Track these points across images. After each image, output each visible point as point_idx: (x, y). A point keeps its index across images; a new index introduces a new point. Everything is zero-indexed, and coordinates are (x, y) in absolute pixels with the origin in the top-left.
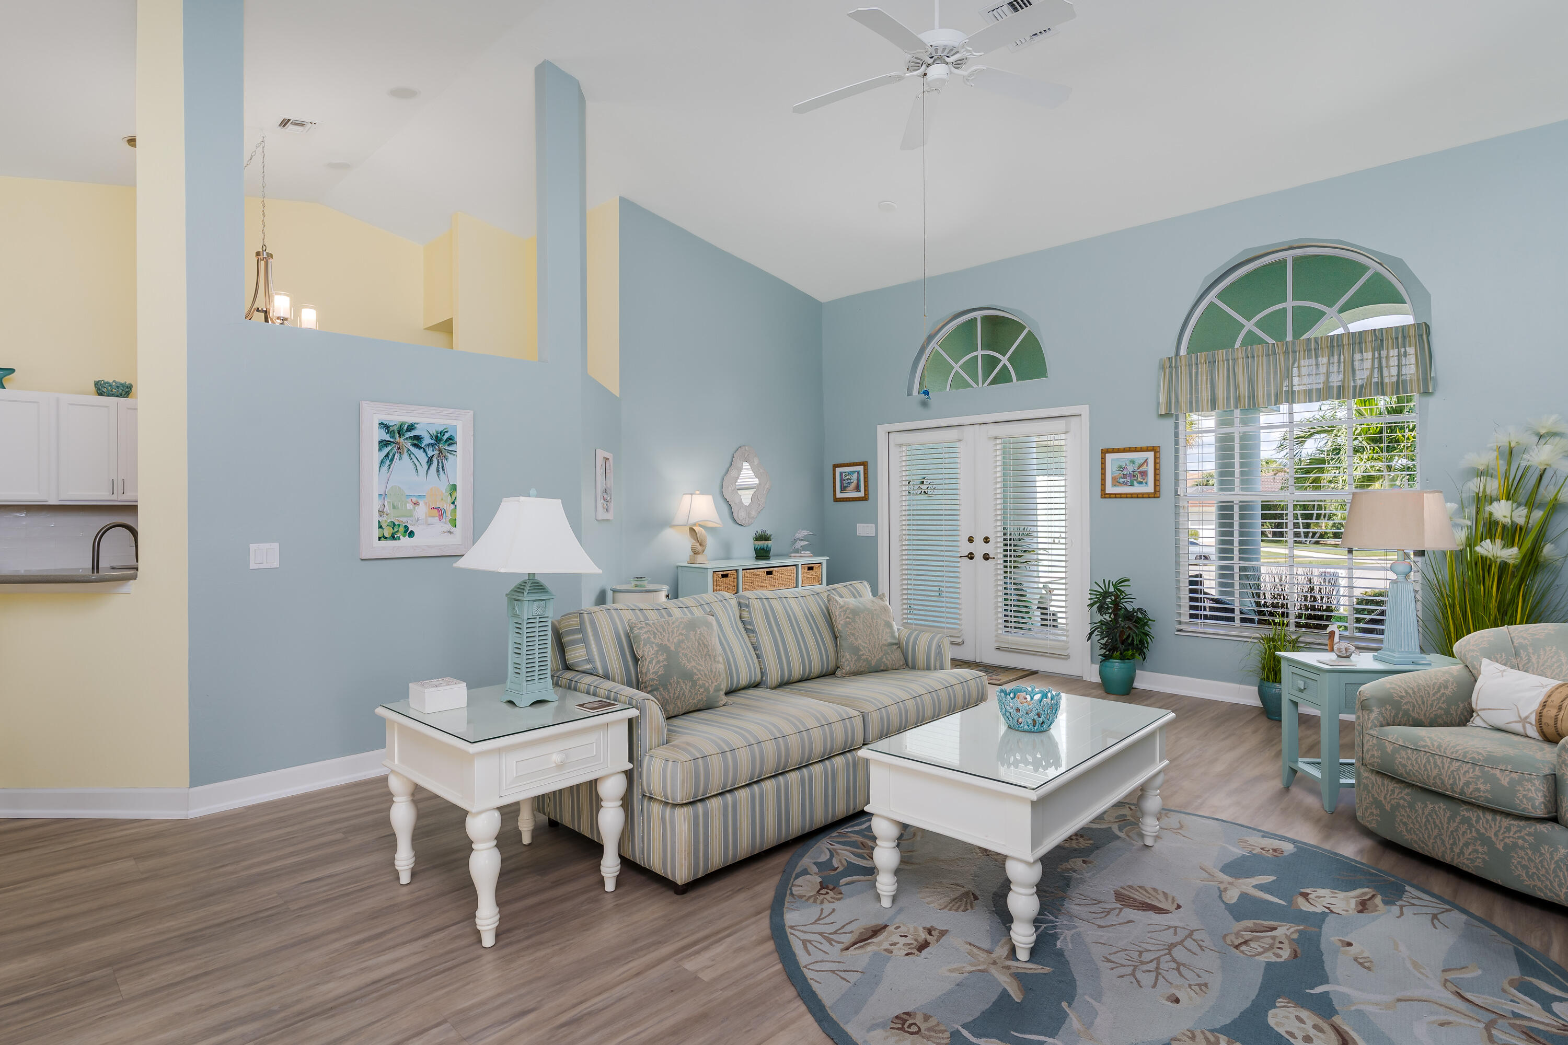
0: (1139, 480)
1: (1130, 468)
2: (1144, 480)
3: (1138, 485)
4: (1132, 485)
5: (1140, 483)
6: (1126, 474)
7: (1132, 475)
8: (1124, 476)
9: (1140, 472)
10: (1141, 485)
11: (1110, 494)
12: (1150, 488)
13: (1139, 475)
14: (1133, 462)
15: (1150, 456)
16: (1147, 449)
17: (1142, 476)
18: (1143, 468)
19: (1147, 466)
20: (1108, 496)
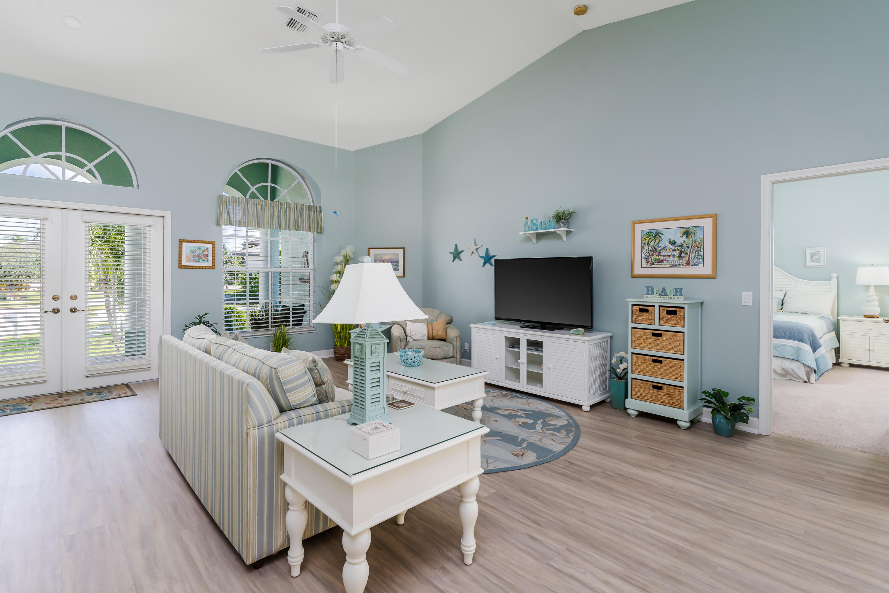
0: (203, 259)
1: (198, 252)
2: (206, 259)
3: (202, 261)
4: (199, 262)
5: (204, 260)
6: (195, 255)
7: (199, 256)
8: (194, 256)
9: (204, 255)
10: (204, 262)
11: (185, 266)
12: (210, 264)
13: (203, 256)
14: (200, 249)
15: (210, 246)
16: (209, 243)
17: (205, 257)
18: (206, 253)
19: (208, 251)
20: (184, 267)
